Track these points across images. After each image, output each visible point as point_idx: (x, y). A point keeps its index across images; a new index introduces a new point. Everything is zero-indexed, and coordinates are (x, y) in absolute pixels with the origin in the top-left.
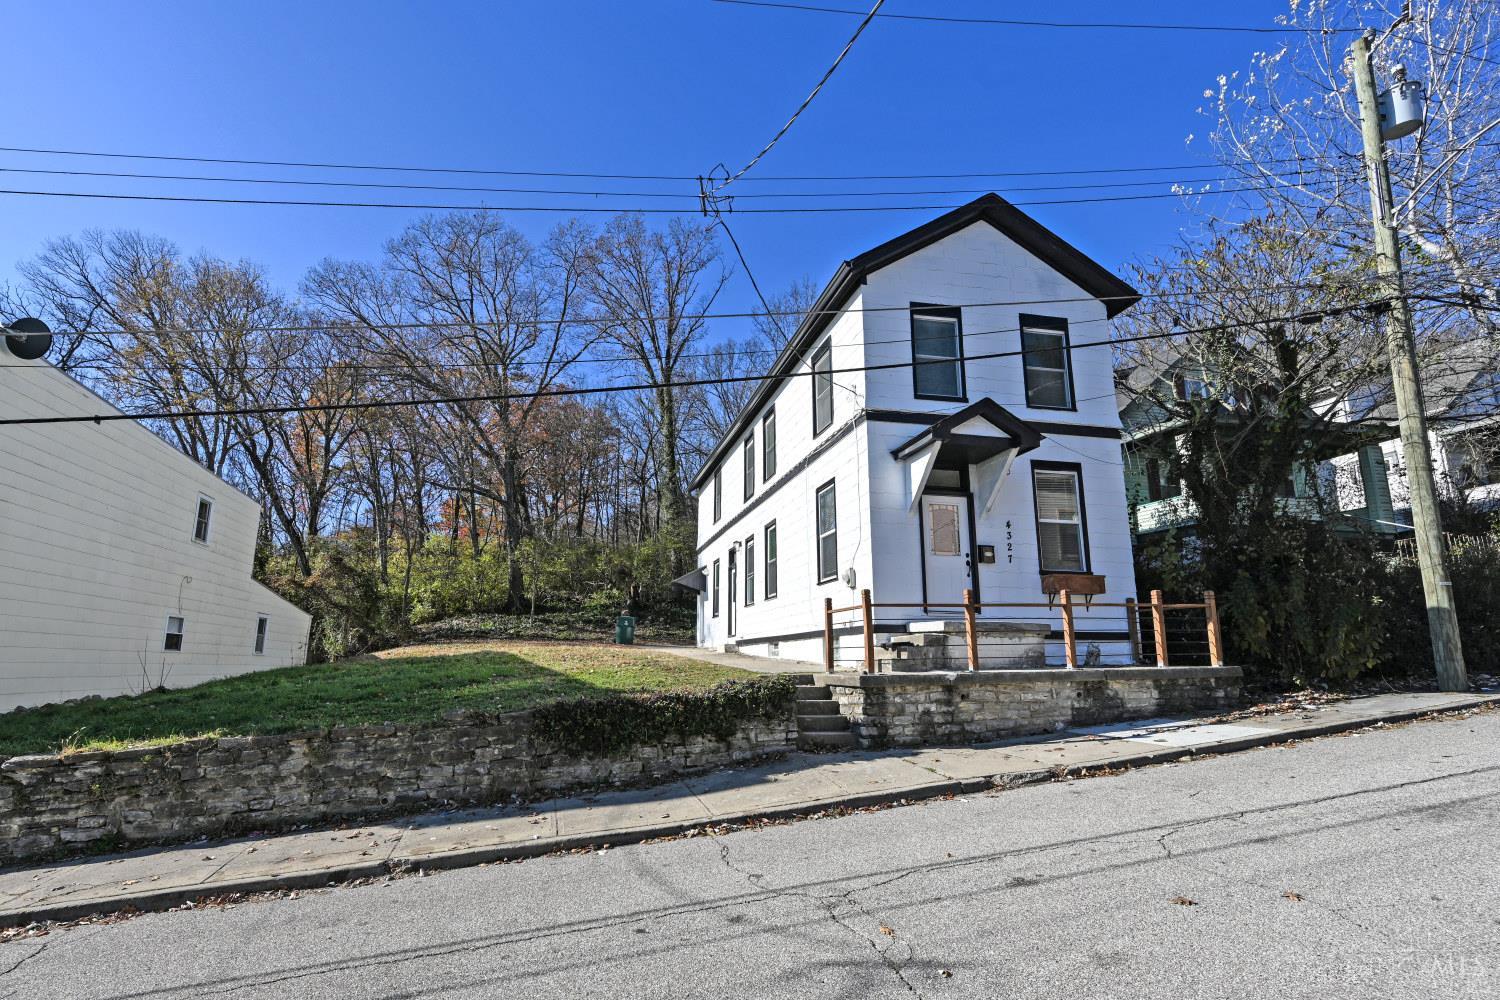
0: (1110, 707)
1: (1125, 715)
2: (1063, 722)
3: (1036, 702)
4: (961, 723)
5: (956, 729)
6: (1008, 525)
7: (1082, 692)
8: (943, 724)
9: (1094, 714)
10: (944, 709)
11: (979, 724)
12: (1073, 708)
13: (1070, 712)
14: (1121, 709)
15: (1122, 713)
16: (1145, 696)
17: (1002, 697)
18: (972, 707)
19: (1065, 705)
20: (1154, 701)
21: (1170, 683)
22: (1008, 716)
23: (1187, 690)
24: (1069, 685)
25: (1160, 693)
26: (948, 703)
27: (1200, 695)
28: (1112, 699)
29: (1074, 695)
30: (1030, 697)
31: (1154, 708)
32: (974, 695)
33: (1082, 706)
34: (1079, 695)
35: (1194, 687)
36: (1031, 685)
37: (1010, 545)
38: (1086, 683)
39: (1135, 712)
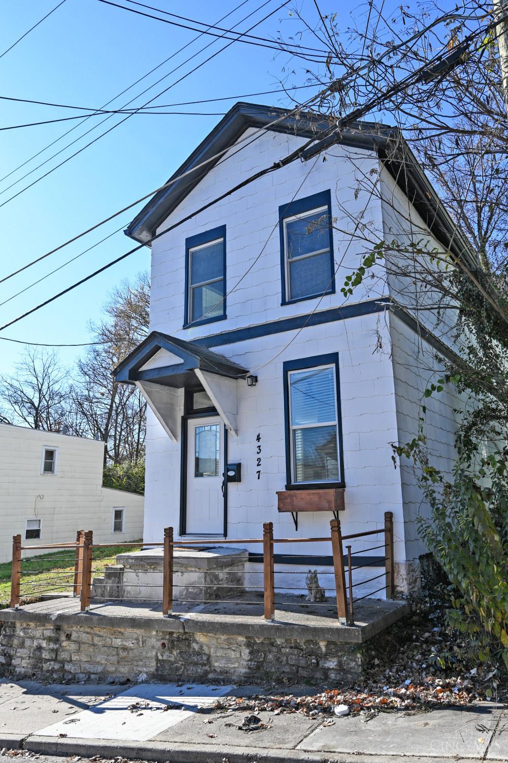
0: (196, 664)
1: (211, 676)
2: (147, 673)
3: (125, 649)
4: (63, 662)
5: (57, 667)
6: (258, 439)
7: (166, 642)
8: (49, 660)
9: (177, 669)
10: (52, 646)
11: (74, 665)
12: (157, 660)
13: (154, 663)
14: (207, 668)
15: (207, 673)
16: (233, 655)
17: (96, 639)
18: (73, 646)
19: (149, 655)
20: (245, 663)
21: (266, 642)
22: (98, 659)
23: (287, 655)
24: (154, 633)
25: (251, 653)
26: (56, 640)
27: (302, 662)
28: (199, 654)
29: (159, 644)
30: (118, 642)
31: (243, 671)
32: (74, 636)
33: (165, 658)
34: (164, 645)
35: (296, 651)
36: (122, 630)
37: (259, 460)
38: (171, 634)
39: (221, 673)
